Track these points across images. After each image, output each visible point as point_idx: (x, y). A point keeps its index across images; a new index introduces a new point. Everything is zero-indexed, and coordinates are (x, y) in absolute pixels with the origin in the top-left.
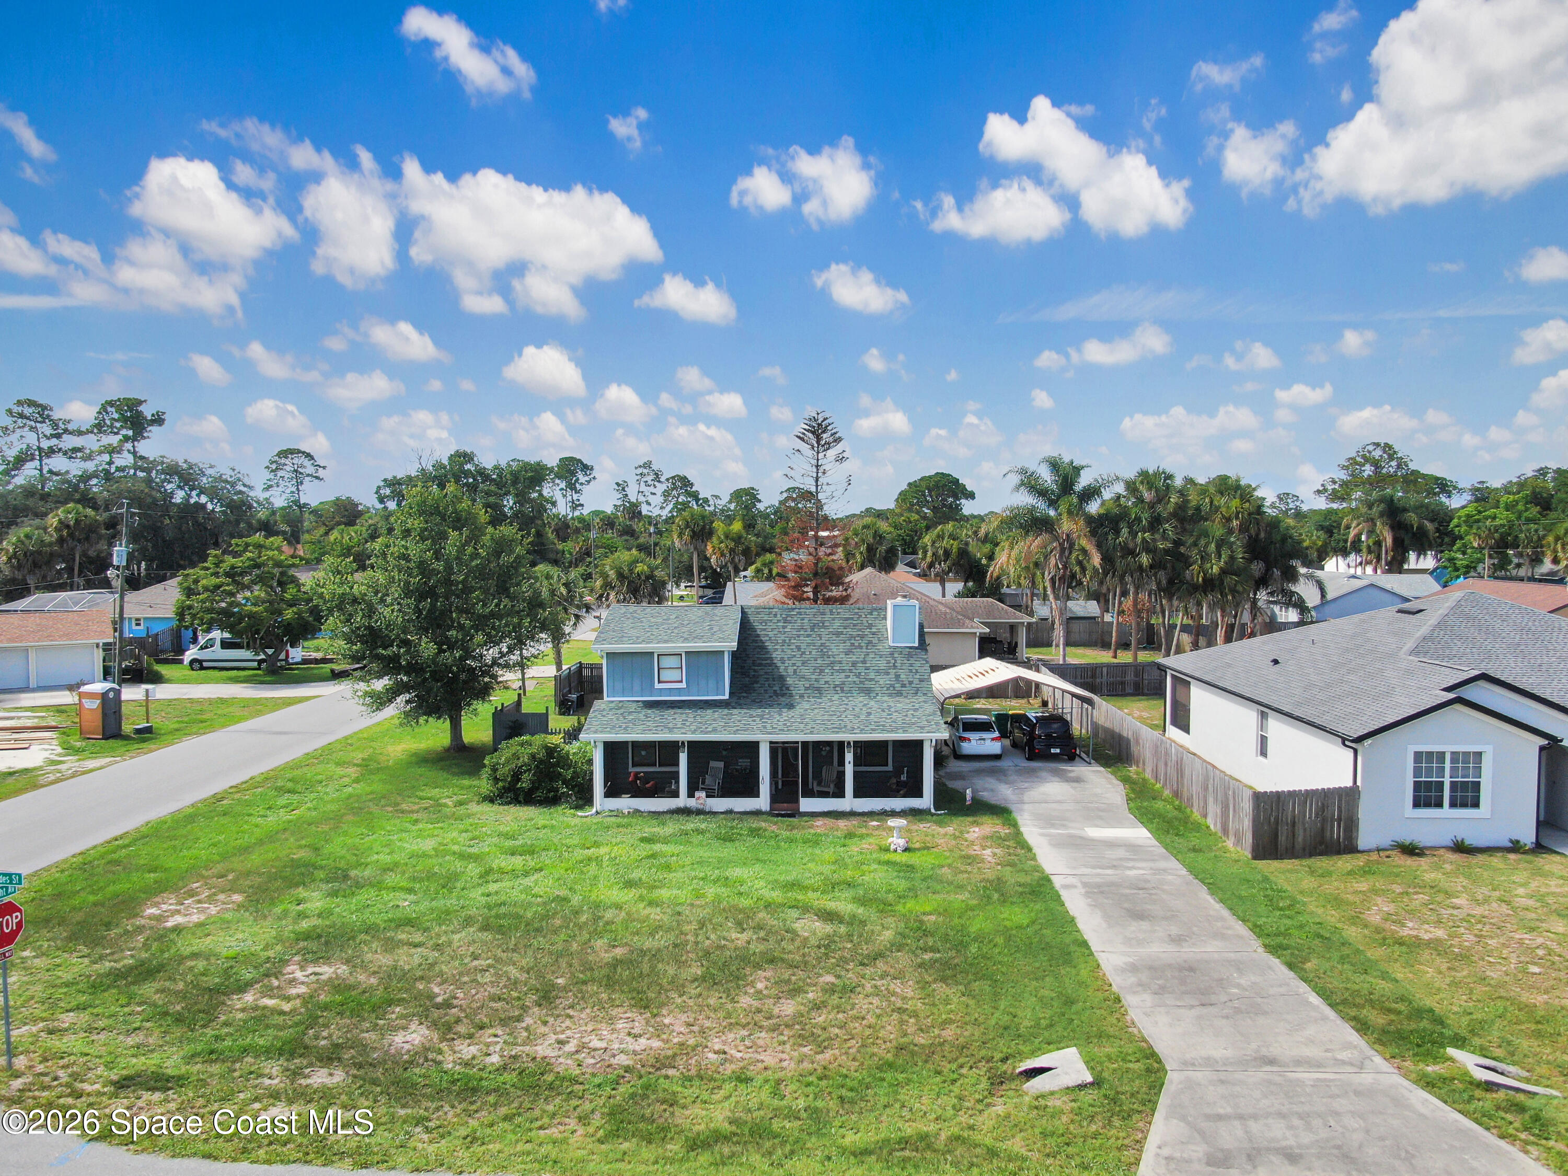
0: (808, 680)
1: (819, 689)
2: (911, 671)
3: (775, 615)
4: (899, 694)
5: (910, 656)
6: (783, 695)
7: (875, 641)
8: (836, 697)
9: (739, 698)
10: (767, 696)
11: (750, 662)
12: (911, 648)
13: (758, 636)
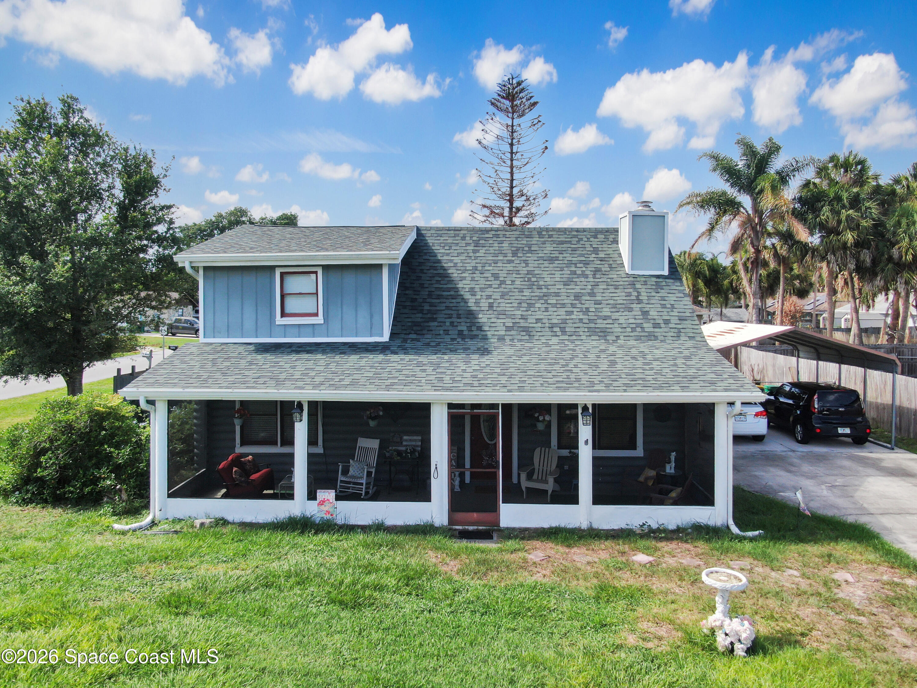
0: (512, 317)
1: (527, 330)
2: (663, 306)
3: (463, 238)
4: (652, 337)
5: (658, 287)
6: (473, 337)
7: (605, 268)
8: (555, 340)
9: (405, 341)
10: (447, 339)
11: (425, 293)
12: (658, 277)
13: (439, 261)
